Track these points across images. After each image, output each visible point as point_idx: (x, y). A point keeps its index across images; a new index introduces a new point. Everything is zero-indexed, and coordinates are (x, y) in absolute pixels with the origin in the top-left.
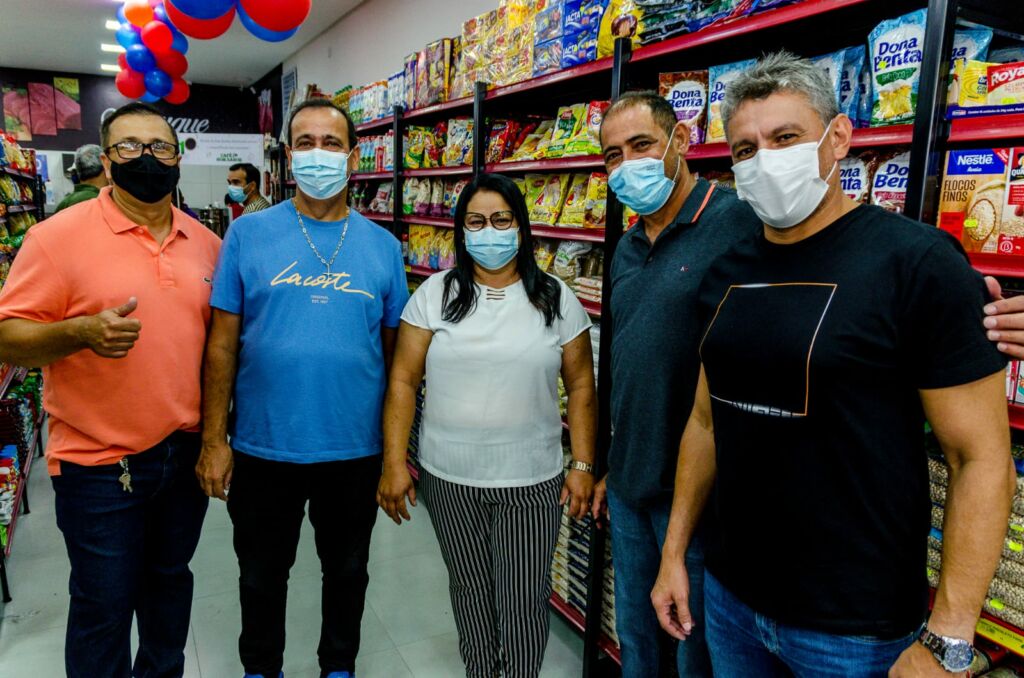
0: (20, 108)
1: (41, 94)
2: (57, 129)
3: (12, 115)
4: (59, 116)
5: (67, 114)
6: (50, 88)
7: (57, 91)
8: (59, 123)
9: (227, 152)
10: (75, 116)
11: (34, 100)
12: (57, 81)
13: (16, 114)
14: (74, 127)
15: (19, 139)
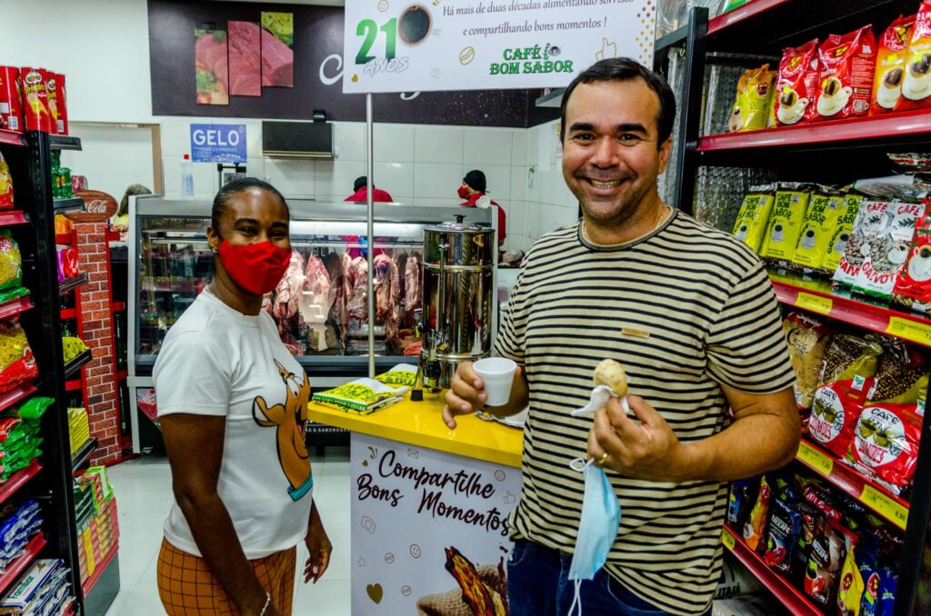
0: (215, 59)
1: (244, 38)
2: (262, 87)
3: (206, 68)
4: (265, 67)
5: (275, 66)
6: (256, 28)
7: (263, 31)
8: (264, 78)
9: (525, 41)
10: (286, 67)
11: (234, 46)
12: (264, 15)
13: (210, 66)
14: (283, 85)
15: (213, 103)
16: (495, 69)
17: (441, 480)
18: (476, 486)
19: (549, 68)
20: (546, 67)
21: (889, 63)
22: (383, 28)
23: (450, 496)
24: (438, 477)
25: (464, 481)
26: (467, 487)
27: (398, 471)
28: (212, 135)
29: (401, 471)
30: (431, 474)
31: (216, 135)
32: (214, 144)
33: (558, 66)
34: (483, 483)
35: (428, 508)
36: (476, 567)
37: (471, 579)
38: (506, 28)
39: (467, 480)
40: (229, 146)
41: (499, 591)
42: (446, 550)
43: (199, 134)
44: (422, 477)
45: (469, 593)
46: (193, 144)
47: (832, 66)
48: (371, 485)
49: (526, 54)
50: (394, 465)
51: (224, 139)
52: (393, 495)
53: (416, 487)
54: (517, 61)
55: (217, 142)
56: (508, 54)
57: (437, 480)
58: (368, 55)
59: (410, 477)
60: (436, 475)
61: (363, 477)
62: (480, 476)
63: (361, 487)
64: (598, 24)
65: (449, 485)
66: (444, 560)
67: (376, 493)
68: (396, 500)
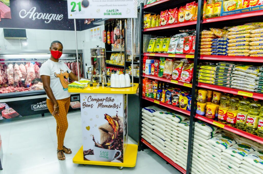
2: (1, 18)
4: (1, 12)
5: (5, 12)
8: (2, 16)
9: (111, 8)
10: (8, 13)
14: (8, 18)
16: (105, 14)
17: (102, 100)
18: (110, 100)
19: (117, 14)
20: (116, 14)
21: (181, 14)
22: (77, 4)
23: (105, 103)
24: (102, 99)
25: (107, 99)
26: (109, 100)
27: (92, 100)
29: (93, 100)
30: (100, 99)
33: (119, 14)
34: (112, 99)
35: (100, 107)
36: (111, 117)
37: (111, 119)
38: (107, 5)
39: (108, 99)
41: (117, 121)
42: (104, 115)
44: (98, 100)
45: (110, 122)
47: (171, 15)
48: (86, 104)
49: (112, 11)
50: (91, 99)
52: (91, 106)
53: (97, 103)
54: (110, 12)
56: (108, 11)
57: (101, 100)
58: (74, 10)
59: (95, 101)
60: (101, 99)
61: (84, 103)
62: (111, 98)
63: (83, 105)
64: (126, 5)
65: (104, 101)
66: (104, 117)
67: (87, 106)
68: (92, 106)
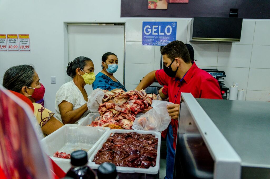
15: (158, 8)
28: (155, 28)
31: (158, 29)
32: (157, 34)
40: (165, 35)
43: (148, 28)
46: (144, 34)
51: (163, 31)
55: (158, 33)
